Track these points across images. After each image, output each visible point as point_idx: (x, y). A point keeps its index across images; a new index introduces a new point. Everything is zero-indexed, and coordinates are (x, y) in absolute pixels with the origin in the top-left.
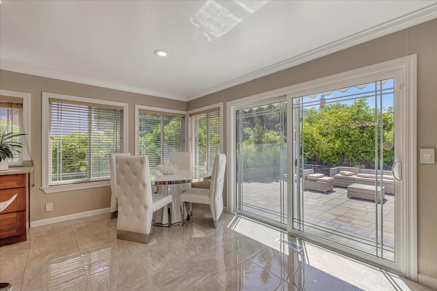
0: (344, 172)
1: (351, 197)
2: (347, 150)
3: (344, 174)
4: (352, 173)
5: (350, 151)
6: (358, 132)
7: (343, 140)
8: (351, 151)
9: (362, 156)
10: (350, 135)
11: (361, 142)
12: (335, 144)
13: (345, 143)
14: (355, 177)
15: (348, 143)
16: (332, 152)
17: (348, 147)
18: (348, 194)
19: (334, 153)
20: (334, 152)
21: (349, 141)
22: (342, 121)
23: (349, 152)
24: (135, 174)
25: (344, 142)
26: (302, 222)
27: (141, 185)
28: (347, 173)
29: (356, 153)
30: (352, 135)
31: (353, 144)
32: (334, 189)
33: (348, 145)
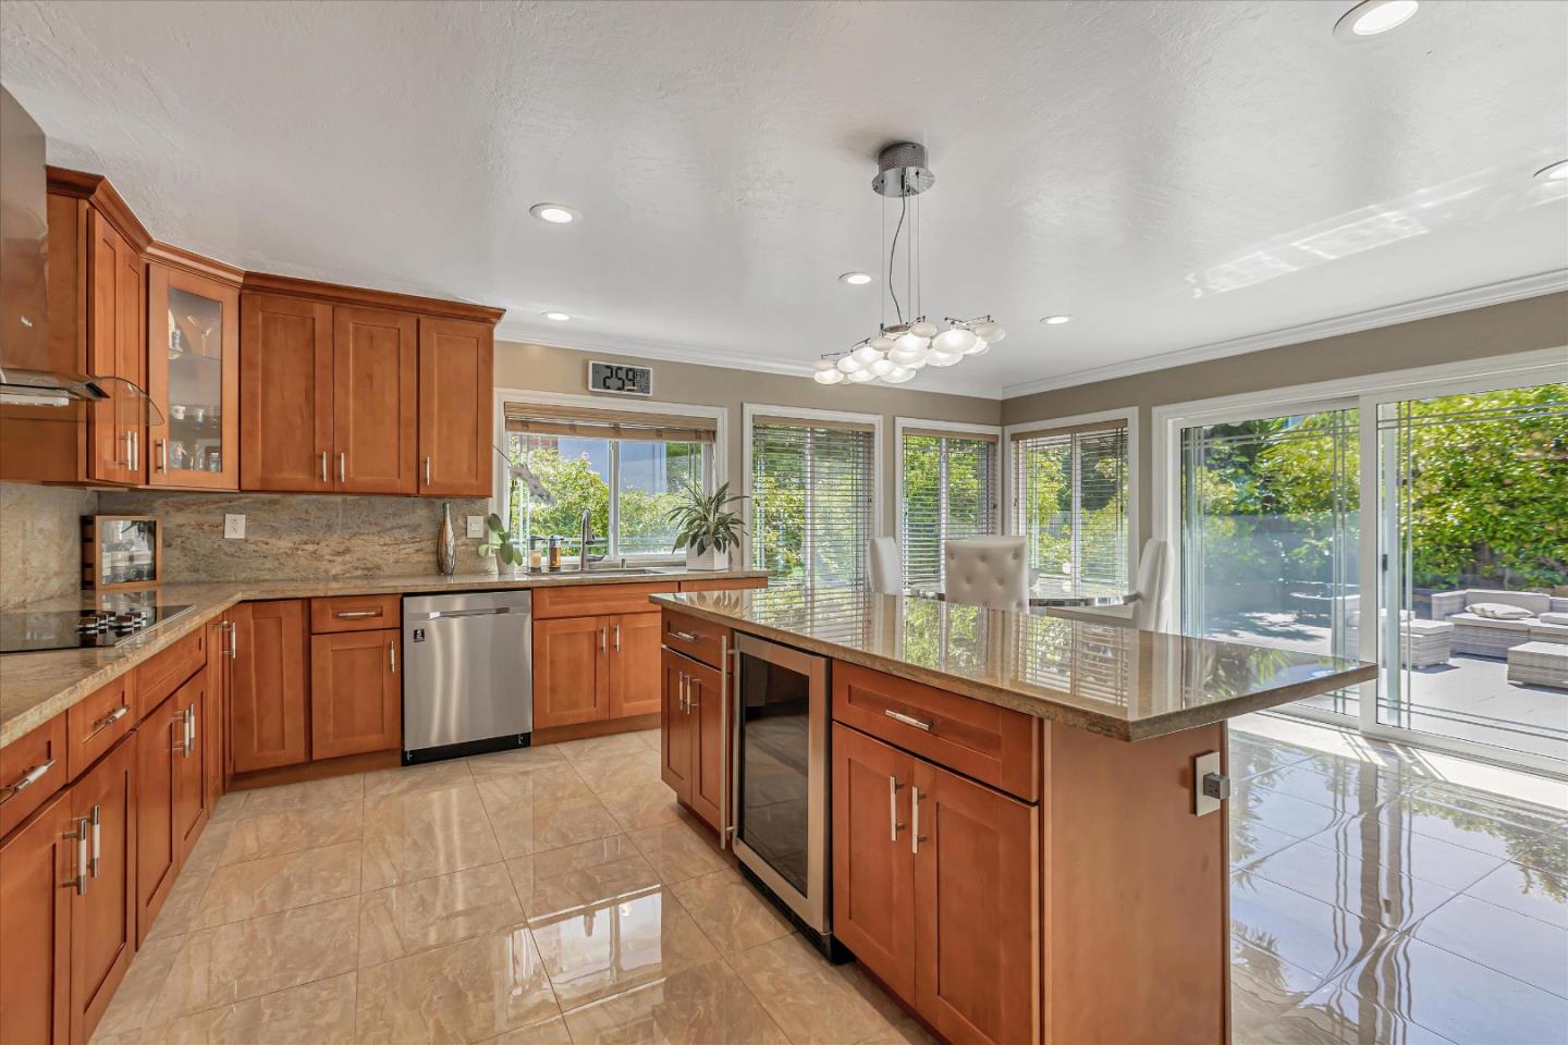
0: (1488, 607)
1: (1521, 683)
2: (1495, 532)
3: (1489, 614)
4: (1520, 610)
5: (1508, 537)
6: (1543, 471)
7: (1478, 499)
8: (1512, 536)
9: (1557, 554)
10: (1507, 481)
11: (1555, 505)
12: (1444, 511)
13: (1488, 508)
14: (1536, 622)
15: (1500, 508)
16: (1432, 540)
17: (1498, 522)
18: (1512, 674)
19: (1439, 545)
20: (1440, 540)
21: (1502, 503)
22: (1474, 432)
23: (1504, 539)
24: (1001, 582)
25: (1482, 505)
26: (1404, 707)
27: (1014, 604)
28: (1501, 609)
29: (1533, 542)
30: (1516, 481)
31: (1519, 511)
32: (1452, 661)
33: (1502, 515)
